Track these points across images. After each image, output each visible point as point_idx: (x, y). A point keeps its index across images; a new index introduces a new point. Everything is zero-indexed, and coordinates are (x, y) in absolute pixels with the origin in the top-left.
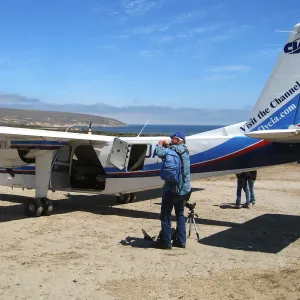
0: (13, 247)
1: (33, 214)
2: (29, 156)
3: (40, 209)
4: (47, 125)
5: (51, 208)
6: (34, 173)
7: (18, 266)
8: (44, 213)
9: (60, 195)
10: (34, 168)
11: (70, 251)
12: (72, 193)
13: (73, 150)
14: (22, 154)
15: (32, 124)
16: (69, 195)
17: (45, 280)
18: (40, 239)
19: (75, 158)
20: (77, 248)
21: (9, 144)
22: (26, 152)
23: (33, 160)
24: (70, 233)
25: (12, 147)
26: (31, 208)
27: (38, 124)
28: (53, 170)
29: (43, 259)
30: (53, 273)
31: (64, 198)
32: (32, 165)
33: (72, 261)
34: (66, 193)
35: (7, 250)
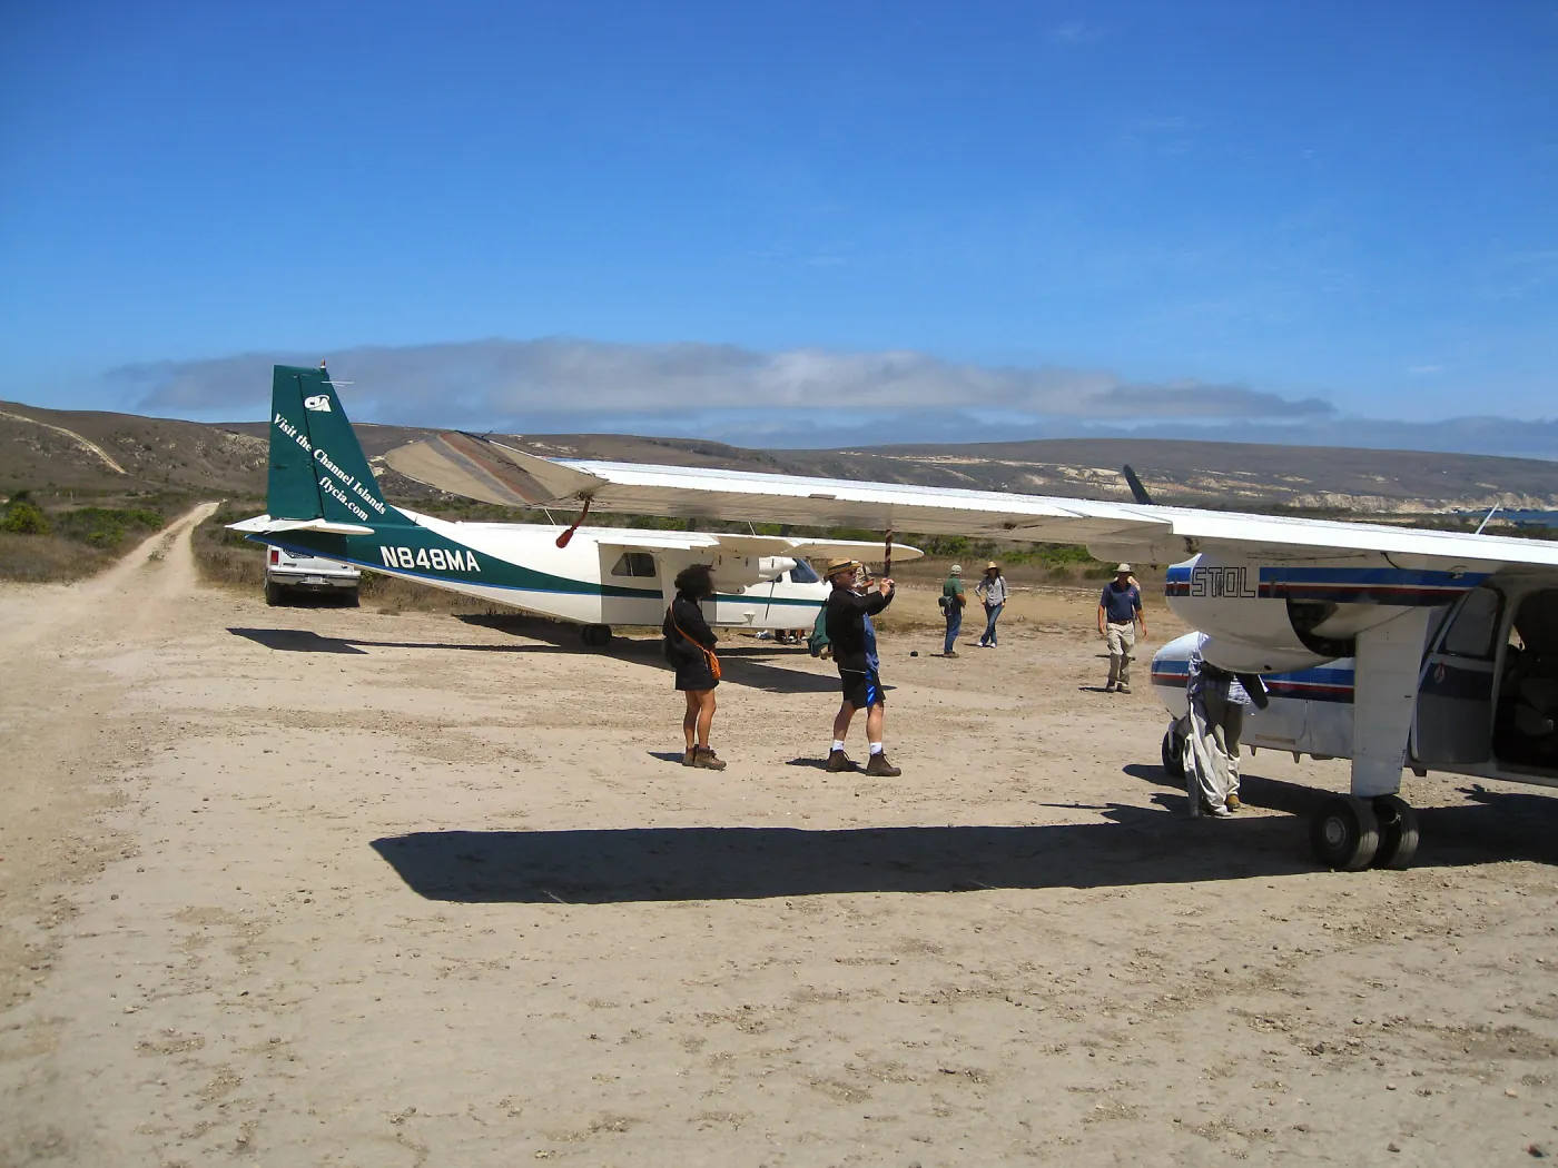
0: (1268, 978)
1: (1340, 859)
2: (1331, 626)
3: (1371, 840)
4: (1371, 503)
5: (1412, 838)
6: (1347, 697)
7: (1294, 1054)
8: (1386, 859)
9: (1440, 789)
10: (1348, 675)
11: (1502, 1021)
12: (1492, 785)
13: (1509, 613)
14: (1305, 619)
15: (1311, 501)
16: (1478, 793)
17: (1411, 1129)
18: (1376, 963)
19: (1515, 640)
20: (1529, 1012)
21: (1254, 581)
22: (1319, 614)
23: (1345, 646)
24: (1499, 949)
25: (1264, 592)
26: (1334, 833)
27: (1335, 500)
28: (1427, 686)
29: (1393, 1042)
30: (1438, 1103)
31: (1460, 800)
32: (1342, 663)
33: (1517, 1067)
34: (1469, 781)
35: (1250, 988)
